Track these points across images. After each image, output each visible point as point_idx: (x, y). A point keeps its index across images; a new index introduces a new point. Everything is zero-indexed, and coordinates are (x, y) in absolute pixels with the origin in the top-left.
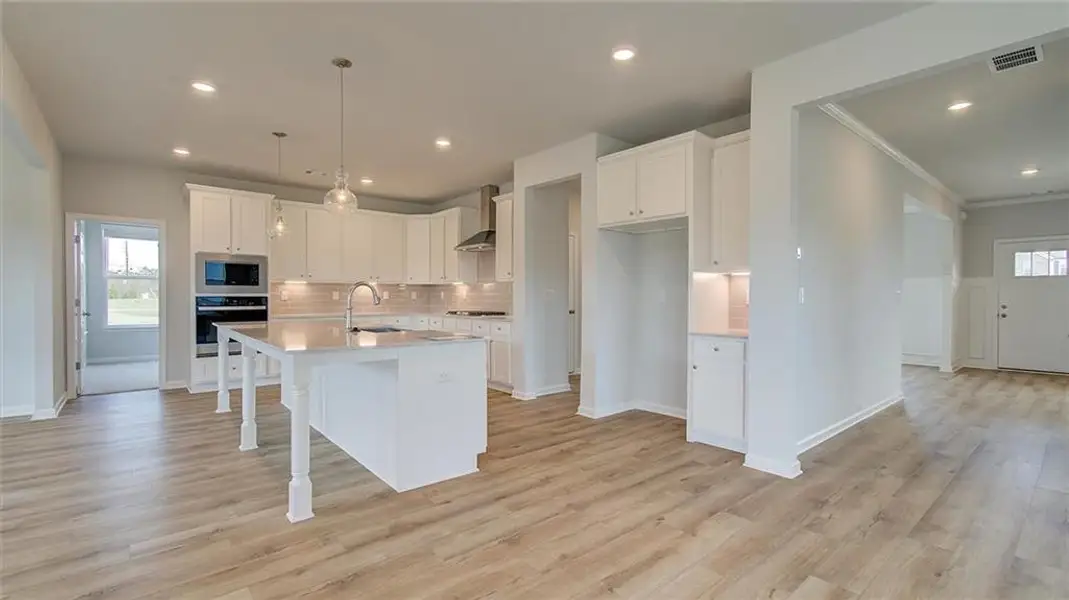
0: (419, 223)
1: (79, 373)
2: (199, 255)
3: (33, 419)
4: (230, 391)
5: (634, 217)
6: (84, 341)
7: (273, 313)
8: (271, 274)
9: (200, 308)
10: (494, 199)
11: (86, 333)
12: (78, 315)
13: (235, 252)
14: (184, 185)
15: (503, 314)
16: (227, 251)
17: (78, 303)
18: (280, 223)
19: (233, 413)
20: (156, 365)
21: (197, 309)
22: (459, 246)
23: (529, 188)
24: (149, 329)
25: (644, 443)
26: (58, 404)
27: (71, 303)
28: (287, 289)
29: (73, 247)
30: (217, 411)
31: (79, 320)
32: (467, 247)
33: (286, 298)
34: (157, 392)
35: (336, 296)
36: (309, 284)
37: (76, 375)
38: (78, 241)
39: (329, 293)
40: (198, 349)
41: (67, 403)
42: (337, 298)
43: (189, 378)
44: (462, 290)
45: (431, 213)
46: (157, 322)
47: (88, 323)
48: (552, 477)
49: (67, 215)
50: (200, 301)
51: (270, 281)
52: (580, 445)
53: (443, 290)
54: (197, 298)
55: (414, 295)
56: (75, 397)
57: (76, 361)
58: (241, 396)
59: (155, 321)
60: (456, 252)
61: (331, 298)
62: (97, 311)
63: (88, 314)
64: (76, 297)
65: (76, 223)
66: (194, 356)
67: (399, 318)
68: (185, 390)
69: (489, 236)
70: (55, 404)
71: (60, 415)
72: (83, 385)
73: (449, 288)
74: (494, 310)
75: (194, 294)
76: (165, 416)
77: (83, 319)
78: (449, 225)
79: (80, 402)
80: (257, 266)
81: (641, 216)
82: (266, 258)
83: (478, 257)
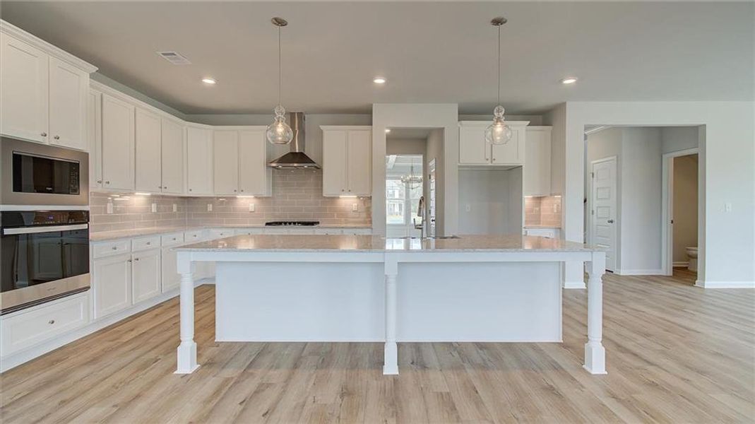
5: (488, 162)
13: (53, 142)
15: (318, 223)
16: (42, 139)
80: (77, 165)
81: (494, 162)
82: (85, 156)
83: (273, 174)
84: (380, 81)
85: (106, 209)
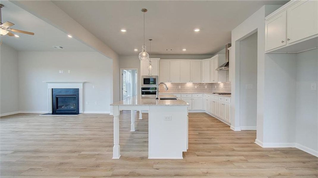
0: (206, 62)
2: (142, 76)
3: (110, 115)
4: (142, 113)
5: (284, 44)
9: (142, 91)
10: (228, 49)
13: (150, 75)
16: (148, 75)
19: (142, 119)
22: (218, 68)
23: (236, 41)
25: (283, 171)
27: (121, 89)
29: (121, 76)
35: (180, 87)
36: (172, 84)
42: (180, 88)
44: (222, 85)
45: (210, 58)
48: (210, 174)
49: (120, 69)
50: (142, 89)
52: (241, 160)
55: (206, 87)
58: (148, 115)
60: (217, 71)
67: (197, 95)
69: (227, 65)
73: (217, 84)
78: (215, 61)
80: (155, 79)
81: (290, 42)
82: (158, 76)
83: (226, 73)
85: (178, 87)
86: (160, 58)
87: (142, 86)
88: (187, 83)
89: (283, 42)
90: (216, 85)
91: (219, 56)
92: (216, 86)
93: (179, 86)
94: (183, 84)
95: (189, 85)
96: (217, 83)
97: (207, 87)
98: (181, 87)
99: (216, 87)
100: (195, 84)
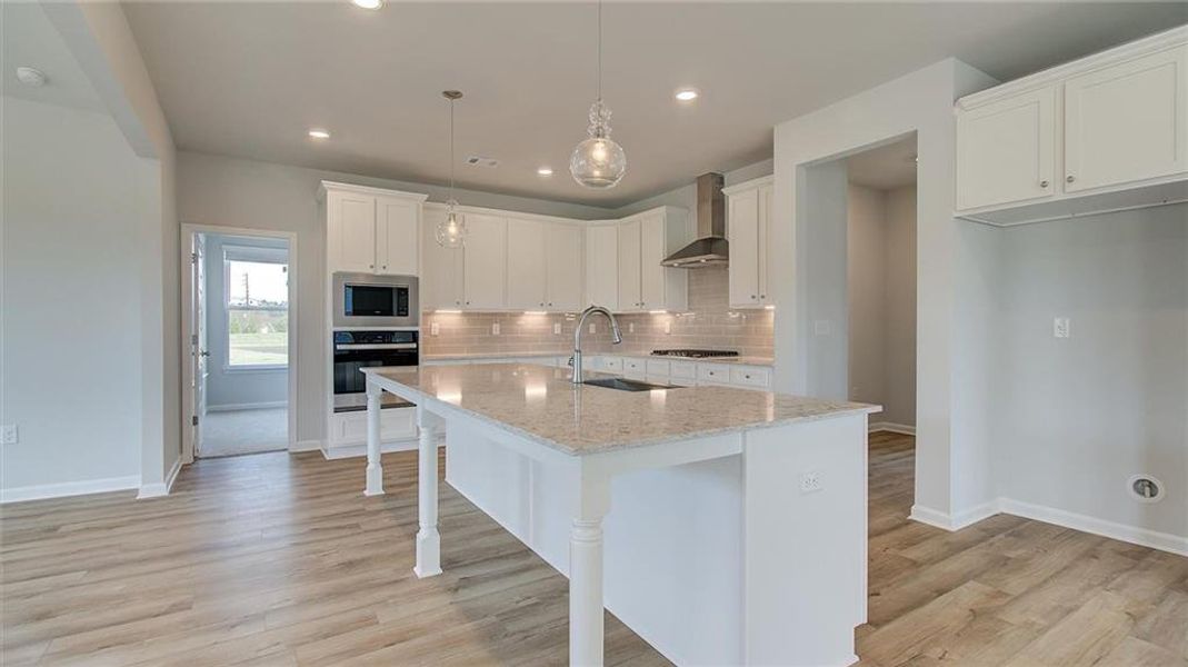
0: (602, 232)
1: (197, 431)
2: (337, 276)
3: (140, 496)
6: (203, 388)
7: (425, 353)
8: (423, 299)
9: (339, 347)
10: (725, 191)
11: (205, 376)
12: (195, 354)
13: (380, 272)
14: (320, 182)
15: (736, 354)
16: (371, 271)
17: (195, 339)
18: (453, 223)
20: (285, 414)
21: (335, 347)
22: (667, 260)
23: (804, 165)
24: (275, 370)
26: (168, 477)
27: (187, 341)
28: (440, 320)
29: (191, 268)
30: (366, 493)
31: (197, 360)
32: (680, 261)
33: (437, 333)
34: (285, 457)
35: (496, 328)
36: (465, 314)
37: (193, 432)
38: (196, 262)
39: (489, 325)
40: (336, 401)
41: (182, 470)
42: (499, 332)
43: (324, 436)
44: (663, 321)
45: (619, 218)
46: (286, 362)
47: (208, 363)
49: (184, 226)
50: (338, 337)
51: (421, 310)
53: (634, 322)
54: (335, 333)
56: (192, 460)
57: (193, 414)
59: (282, 359)
60: (662, 267)
61: (491, 333)
62: (218, 349)
63: (207, 354)
64: (193, 333)
65: (193, 239)
66: (331, 409)
68: (318, 454)
69: (714, 245)
70: (165, 475)
71: (171, 492)
72: (201, 442)
73: (643, 319)
74: (715, 348)
75: (330, 329)
76: (301, 499)
77: (202, 360)
78: (654, 231)
79: (197, 468)
80: (406, 290)
81: (1071, 187)
82: (416, 279)
83: (689, 276)
84: (686, 96)
85: (491, 330)
86: (426, 196)
87: (335, 325)
88: (527, 313)
89: (1044, 185)
90: (631, 321)
91: (668, 215)
92: (632, 325)
93: (495, 325)
94: (506, 318)
95: (533, 320)
96: (647, 314)
97: (597, 329)
98: (501, 330)
99: (631, 330)
100: (555, 317)
